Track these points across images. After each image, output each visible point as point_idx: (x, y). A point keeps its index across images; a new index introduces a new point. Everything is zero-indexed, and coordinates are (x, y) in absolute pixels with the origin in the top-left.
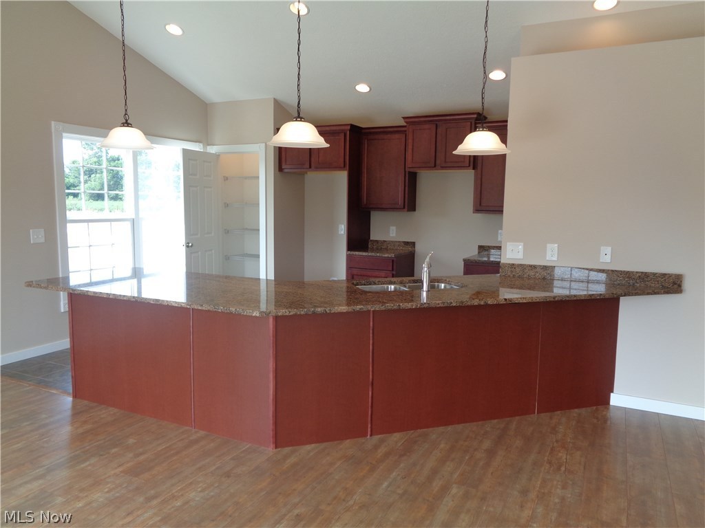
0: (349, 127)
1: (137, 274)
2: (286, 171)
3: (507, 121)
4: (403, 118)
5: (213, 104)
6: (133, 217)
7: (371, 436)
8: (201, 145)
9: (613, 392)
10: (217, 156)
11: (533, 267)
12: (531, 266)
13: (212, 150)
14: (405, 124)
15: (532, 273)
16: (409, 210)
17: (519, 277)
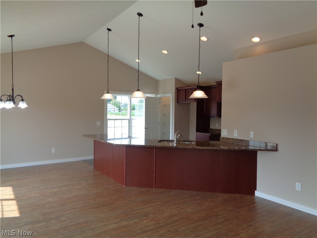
0: (196, 87)
1: (130, 137)
2: (179, 103)
3: (222, 81)
4: (216, 82)
5: (159, 80)
6: (129, 118)
7: (155, 188)
8: (155, 94)
9: (256, 190)
10: (161, 98)
11: (230, 139)
12: (229, 138)
13: (159, 96)
14: (216, 84)
15: (229, 141)
16: (219, 117)
17: (226, 142)
